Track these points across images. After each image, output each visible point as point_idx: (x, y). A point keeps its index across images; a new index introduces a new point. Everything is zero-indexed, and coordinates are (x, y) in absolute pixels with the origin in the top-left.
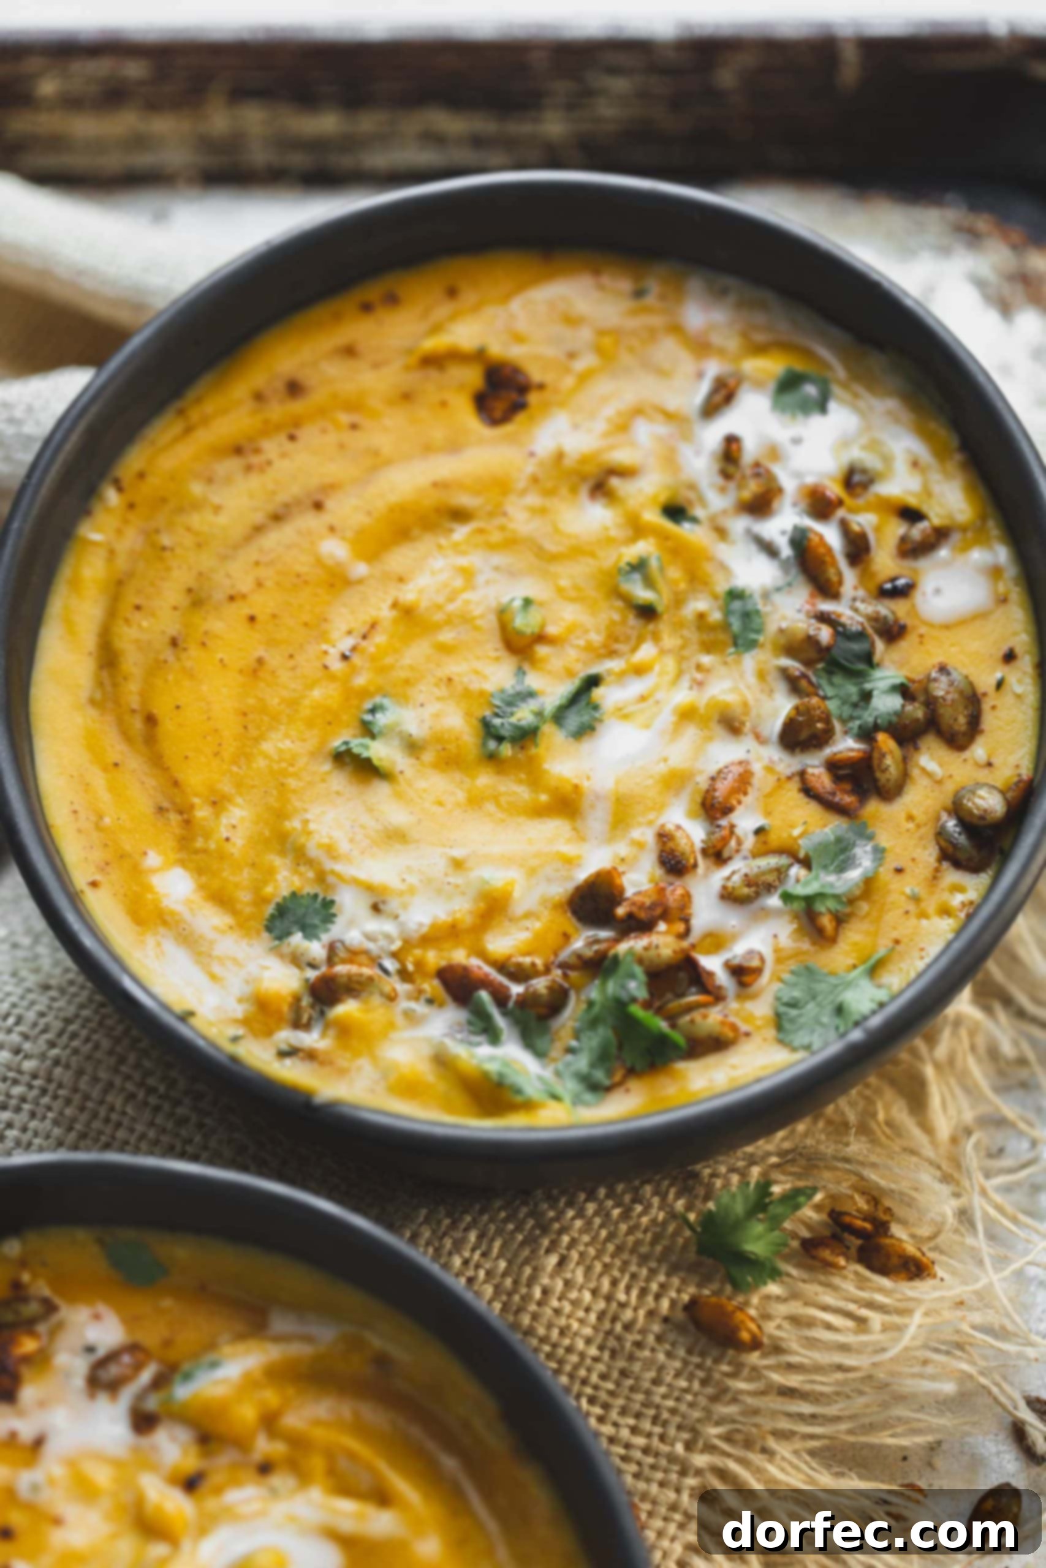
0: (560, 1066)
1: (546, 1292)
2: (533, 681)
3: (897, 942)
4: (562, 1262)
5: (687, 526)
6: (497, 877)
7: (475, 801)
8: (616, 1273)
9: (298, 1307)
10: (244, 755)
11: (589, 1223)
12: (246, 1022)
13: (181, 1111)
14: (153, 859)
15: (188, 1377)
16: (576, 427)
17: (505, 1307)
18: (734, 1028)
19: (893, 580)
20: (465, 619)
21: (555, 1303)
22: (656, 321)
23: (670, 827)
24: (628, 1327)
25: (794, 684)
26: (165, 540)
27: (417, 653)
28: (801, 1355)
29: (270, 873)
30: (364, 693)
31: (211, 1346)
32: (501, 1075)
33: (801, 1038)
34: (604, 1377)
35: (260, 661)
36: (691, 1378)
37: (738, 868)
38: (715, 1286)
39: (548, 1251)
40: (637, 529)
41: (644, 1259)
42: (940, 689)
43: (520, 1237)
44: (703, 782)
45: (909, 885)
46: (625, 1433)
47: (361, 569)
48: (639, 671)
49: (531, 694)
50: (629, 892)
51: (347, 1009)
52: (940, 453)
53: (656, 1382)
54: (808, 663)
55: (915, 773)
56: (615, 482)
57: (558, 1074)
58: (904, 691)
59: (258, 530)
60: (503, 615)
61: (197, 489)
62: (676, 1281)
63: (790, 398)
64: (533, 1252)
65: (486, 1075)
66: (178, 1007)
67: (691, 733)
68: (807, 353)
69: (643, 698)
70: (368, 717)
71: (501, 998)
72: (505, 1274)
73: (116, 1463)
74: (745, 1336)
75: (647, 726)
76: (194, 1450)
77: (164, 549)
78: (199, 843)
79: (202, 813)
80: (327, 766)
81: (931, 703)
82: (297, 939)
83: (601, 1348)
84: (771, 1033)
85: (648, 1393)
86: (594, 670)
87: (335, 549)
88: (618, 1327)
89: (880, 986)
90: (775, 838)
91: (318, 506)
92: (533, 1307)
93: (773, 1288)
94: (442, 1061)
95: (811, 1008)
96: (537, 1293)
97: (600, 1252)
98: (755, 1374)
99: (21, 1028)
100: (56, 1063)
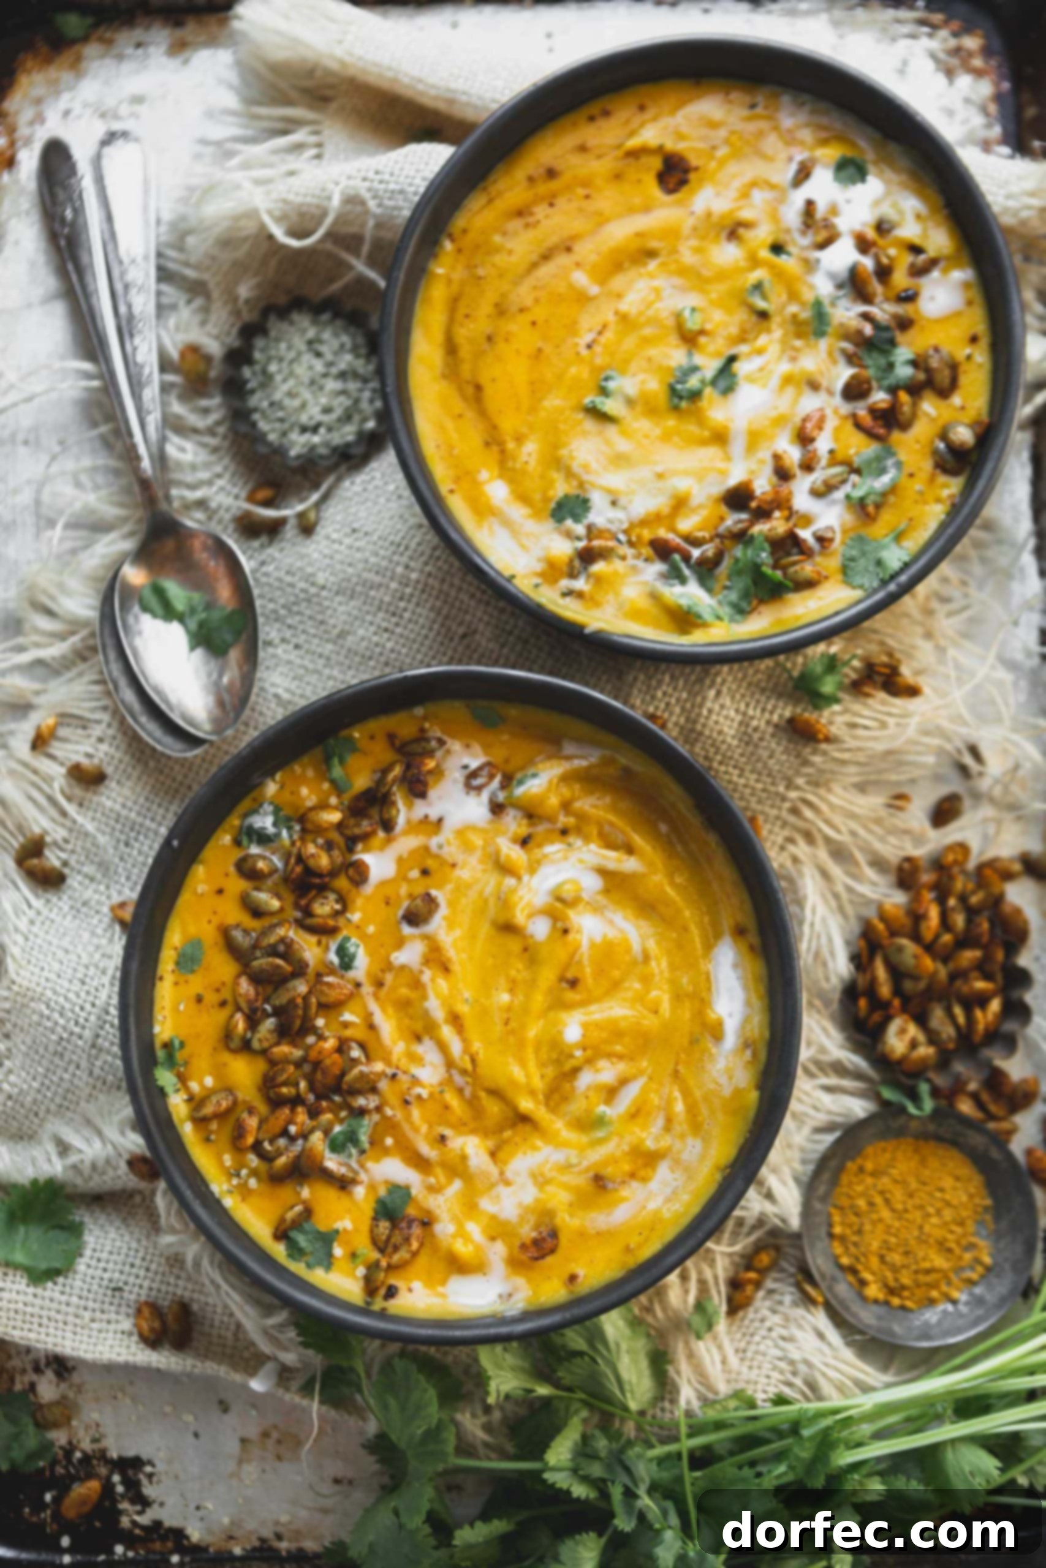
0: (720, 597)
1: (710, 711)
2: (698, 359)
3: (911, 520)
4: (718, 693)
5: (784, 257)
6: (683, 484)
7: (666, 437)
8: (747, 699)
9: (579, 740)
10: (533, 409)
12: (542, 575)
14: (484, 475)
15: (521, 782)
16: (718, 195)
17: (688, 719)
18: (819, 573)
19: (906, 290)
20: (654, 321)
21: (714, 717)
22: (762, 125)
23: (780, 451)
24: (756, 729)
25: (851, 359)
26: (481, 272)
27: (630, 342)
28: (851, 743)
29: (551, 484)
30: (602, 369)
31: (531, 762)
32: (689, 607)
33: (858, 580)
34: (742, 755)
35: (540, 351)
36: (789, 755)
37: (818, 477)
38: (803, 706)
39: (711, 686)
40: (754, 262)
41: (763, 691)
42: (934, 363)
43: (693, 678)
44: (797, 420)
45: (917, 485)
46: (752, 782)
47: (594, 290)
48: (760, 352)
49: (695, 369)
50: (758, 492)
51: (599, 567)
52: (933, 210)
53: (771, 756)
54: (857, 345)
55: (920, 413)
56: (741, 231)
57: (720, 603)
58: (914, 363)
59: (534, 266)
60: (678, 316)
61: (497, 239)
62: (781, 704)
63: (844, 174)
64: (701, 687)
65: (680, 607)
66: (507, 573)
67: (790, 391)
68: (853, 145)
69: (761, 369)
70: (604, 384)
71: (686, 558)
72: (686, 701)
73: (483, 831)
74: (821, 736)
75: (764, 386)
76: (525, 822)
77: (480, 278)
78: (510, 464)
79: (511, 445)
80: (581, 416)
81: (928, 370)
82: (569, 523)
83: (740, 740)
84: (840, 577)
85: (765, 764)
86: (734, 351)
87: (581, 279)
88: (750, 730)
89: (901, 547)
90: (840, 456)
91: (569, 249)
92: (702, 720)
93: (836, 708)
94: (654, 596)
95: (862, 562)
96: (705, 712)
97: (739, 687)
98: (825, 753)
99: (408, 553)
100: (429, 575)
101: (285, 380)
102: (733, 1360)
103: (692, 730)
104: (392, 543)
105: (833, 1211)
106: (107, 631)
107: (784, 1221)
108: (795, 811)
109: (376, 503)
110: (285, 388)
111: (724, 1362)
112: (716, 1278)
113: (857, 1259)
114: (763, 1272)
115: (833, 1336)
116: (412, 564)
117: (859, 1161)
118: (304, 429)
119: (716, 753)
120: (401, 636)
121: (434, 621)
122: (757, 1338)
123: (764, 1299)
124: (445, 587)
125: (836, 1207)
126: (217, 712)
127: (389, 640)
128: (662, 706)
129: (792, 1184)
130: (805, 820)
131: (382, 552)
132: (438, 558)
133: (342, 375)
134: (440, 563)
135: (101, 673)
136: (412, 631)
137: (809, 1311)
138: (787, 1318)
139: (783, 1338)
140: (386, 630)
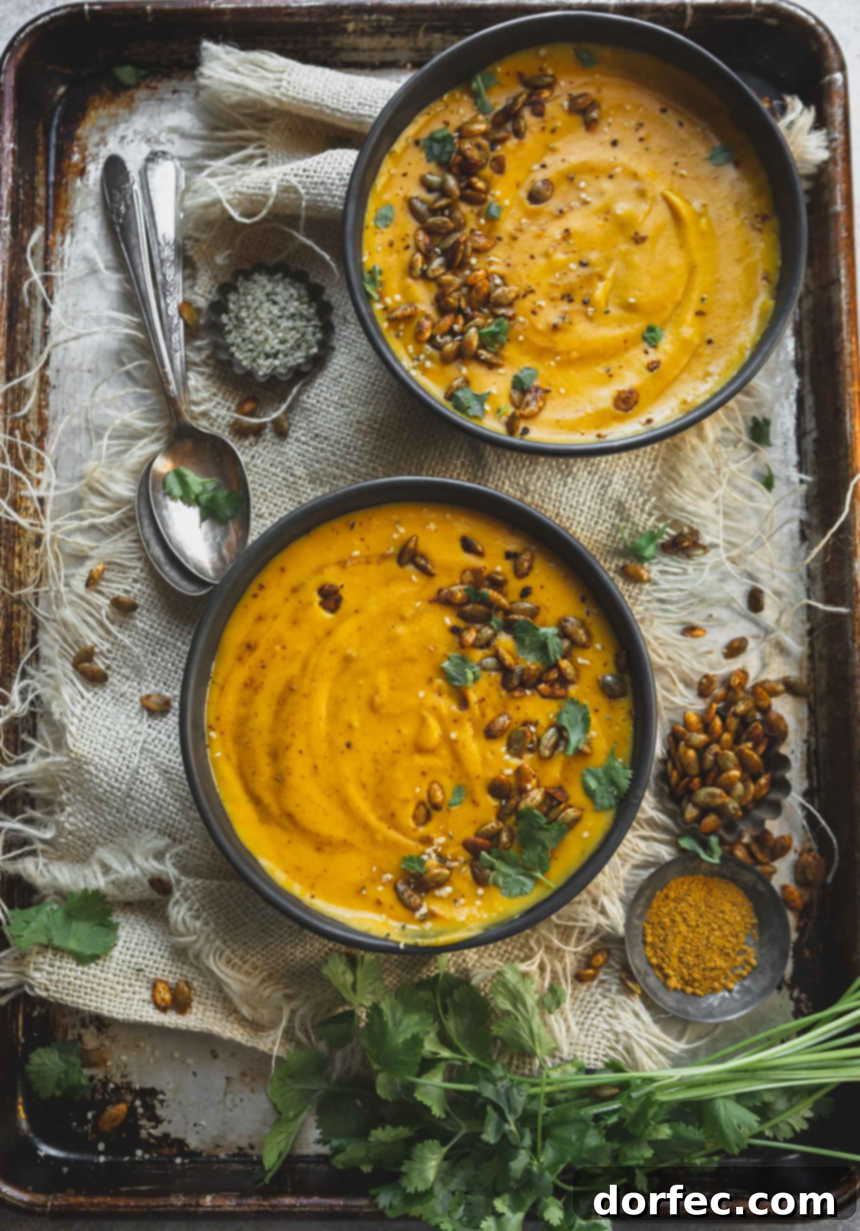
101: (252, 323)
102: (575, 1029)
105: (646, 925)
106: (143, 506)
107: (613, 929)
110: (252, 327)
111: (568, 1029)
112: (564, 970)
113: (663, 960)
114: (597, 969)
115: (645, 1016)
117: (665, 891)
118: (268, 356)
122: (592, 1015)
123: (597, 987)
125: (648, 922)
126: (219, 563)
129: (619, 904)
133: (292, 316)
135: (139, 535)
137: (629, 998)
138: (613, 1002)
139: (610, 1016)
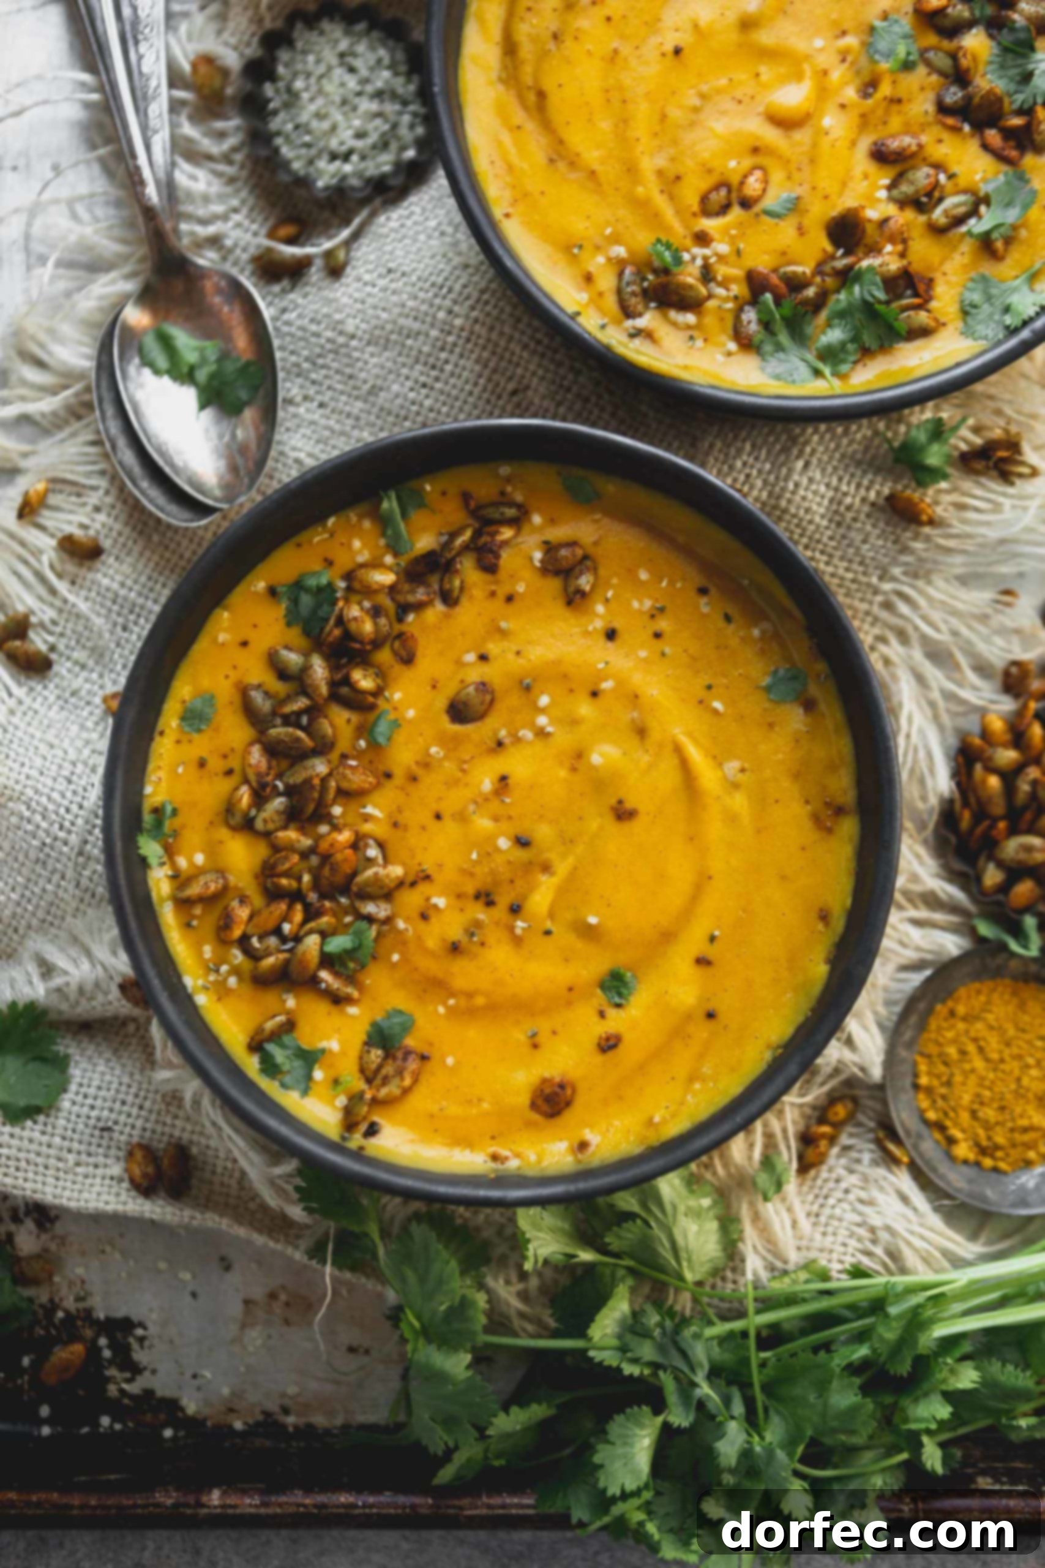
1: (797, 485)
4: (807, 465)
8: (841, 472)
11: (822, 438)
13: (558, 357)
17: (770, 494)
18: (935, 321)
21: (802, 492)
24: (849, 508)
28: (958, 528)
33: (980, 330)
34: (831, 538)
35: (616, 52)
36: (886, 540)
38: (905, 482)
39: (798, 457)
41: (858, 464)
43: (778, 447)
46: (841, 572)
53: (865, 541)
62: (879, 479)
64: (787, 458)
66: (570, 309)
72: (770, 472)
74: (924, 518)
83: (831, 521)
84: (958, 325)
85: (858, 549)
88: (842, 509)
89: (1035, 295)
90: (964, 183)
92: (788, 495)
93: (944, 485)
95: (986, 309)
96: (791, 486)
97: (831, 458)
98: (928, 539)
99: (452, 296)
100: (476, 321)
101: (312, 100)
102: (805, 1224)
103: (775, 507)
104: (433, 285)
105: (919, 1059)
106: (104, 384)
107: (863, 1069)
108: (888, 606)
109: (415, 240)
110: (313, 108)
111: (794, 1224)
112: (784, 1131)
113: (946, 1114)
114: (838, 1126)
115: (918, 1199)
116: (456, 309)
117: (950, 1004)
118: (334, 157)
119: (802, 535)
120: (442, 392)
121: (480, 376)
122: (831, 1201)
123: (839, 1156)
124: (494, 336)
125: (922, 1054)
126: (228, 477)
127: (427, 396)
128: (742, 478)
129: (875, 1029)
130: (902, 616)
131: (422, 295)
132: (487, 303)
133: (379, 95)
134: (488, 308)
135: (98, 432)
136: (454, 386)
137: (891, 1171)
138: (865, 1179)
139: (861, 1201)
140: (424, 385)
